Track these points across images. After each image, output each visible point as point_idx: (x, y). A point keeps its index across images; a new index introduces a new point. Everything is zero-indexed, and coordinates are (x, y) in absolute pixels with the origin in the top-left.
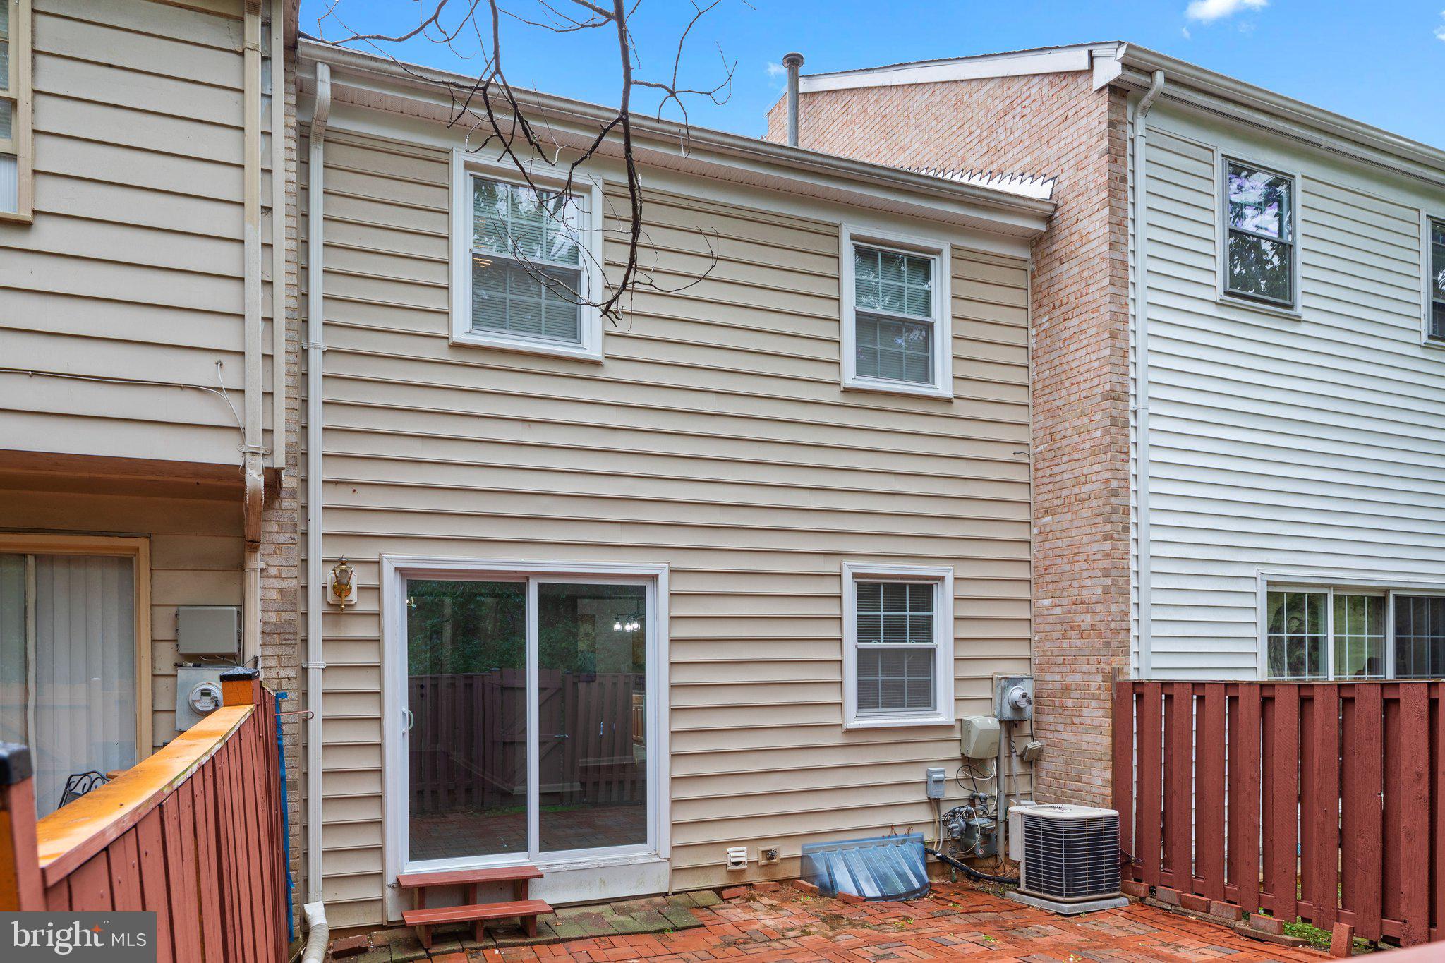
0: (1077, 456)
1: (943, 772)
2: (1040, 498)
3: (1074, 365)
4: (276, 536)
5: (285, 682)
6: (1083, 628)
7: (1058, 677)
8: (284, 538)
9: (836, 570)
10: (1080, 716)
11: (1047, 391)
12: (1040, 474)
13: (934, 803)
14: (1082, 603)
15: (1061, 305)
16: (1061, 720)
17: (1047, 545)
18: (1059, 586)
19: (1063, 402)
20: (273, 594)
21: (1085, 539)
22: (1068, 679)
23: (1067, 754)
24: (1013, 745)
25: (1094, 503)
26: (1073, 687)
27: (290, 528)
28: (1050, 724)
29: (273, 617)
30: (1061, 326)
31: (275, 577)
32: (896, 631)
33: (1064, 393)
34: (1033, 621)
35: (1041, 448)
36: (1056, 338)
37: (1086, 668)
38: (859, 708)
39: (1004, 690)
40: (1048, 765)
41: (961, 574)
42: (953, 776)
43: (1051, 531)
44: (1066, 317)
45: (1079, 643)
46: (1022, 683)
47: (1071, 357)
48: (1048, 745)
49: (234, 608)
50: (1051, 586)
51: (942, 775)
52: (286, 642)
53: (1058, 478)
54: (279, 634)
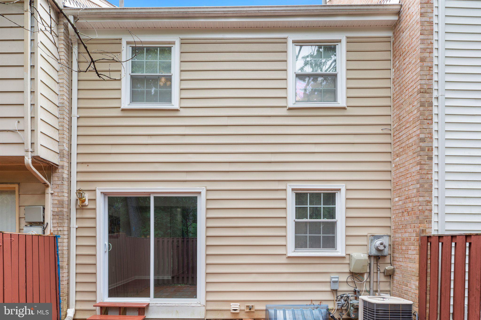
0: (408, 125)
1: (338, 278)
2: (395, 149)
3: (407, 81)
4: (57, 182)
5: (59, 232)
6: (409, 211)
7: (400, 235)
8: (59, 182)
9: (284, 188)
10: (407, 254)
11: (398, 97)
12: (395, 138)
13: (334, 291)
14: (409, 198)
15: (403, 53)
16: (401, 256)
17: (397, 171)
18: (401, 190)
19: (403, 100)
20: (56, 202)
21: (411, 166)
22: (404, 236)
23: (403, 272)
24: (379, 267)
25: (414, 147)
26: (405, 240)
27: (61, 179)
28: (397, 258)
29: (56, 210)
30: (403, 64)
31: (57, 196)
32: (315, 213)
33: (403, 96)
34: (392, 209)
35: (396, 125)
36: (401, 70)
37: (410, 230)
38: (295, 248)
39: (372, 241)
40: (397, 277)
41: (349, 187)
42: (345, 280)
43: (399, 165)
44: (404, 58)
45: (407, 218)
46: (382, 238)
47: (406, 77)
48: (397, 268)
49: (42, 207)
50: (398, 191)
51: (337, 279)
52: (60, 218)
53: (401, 139)
54: (58, 215)
